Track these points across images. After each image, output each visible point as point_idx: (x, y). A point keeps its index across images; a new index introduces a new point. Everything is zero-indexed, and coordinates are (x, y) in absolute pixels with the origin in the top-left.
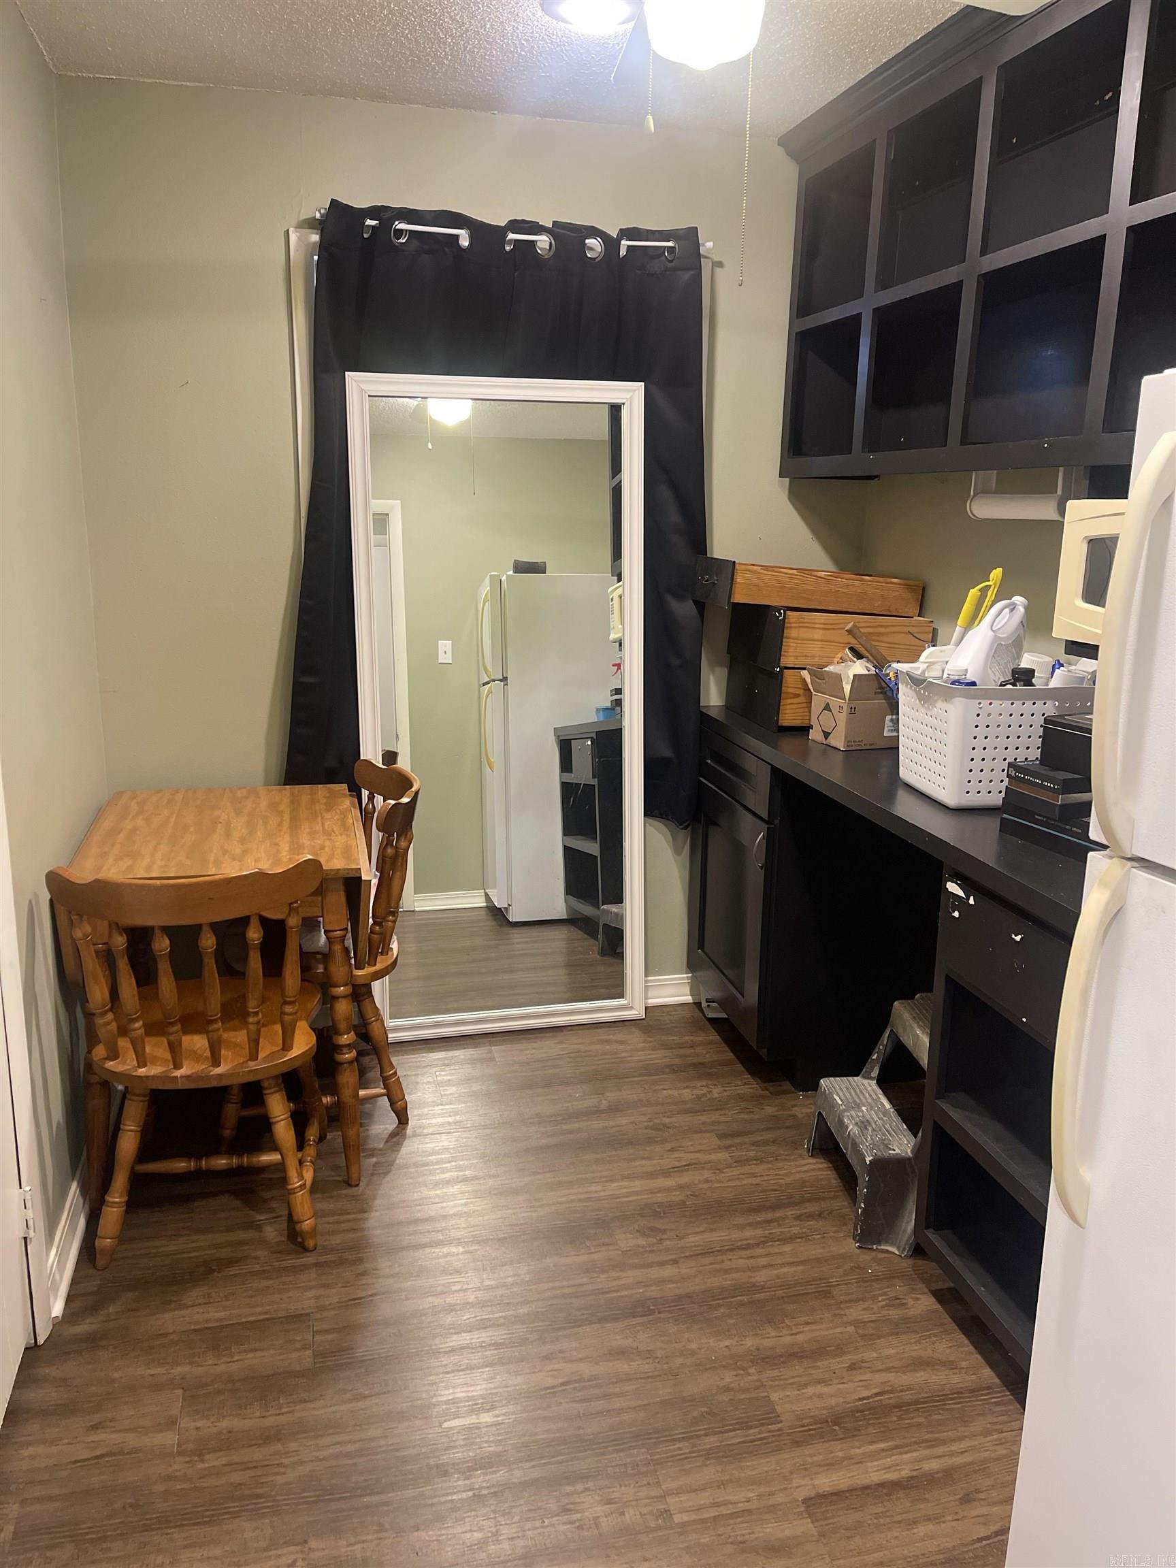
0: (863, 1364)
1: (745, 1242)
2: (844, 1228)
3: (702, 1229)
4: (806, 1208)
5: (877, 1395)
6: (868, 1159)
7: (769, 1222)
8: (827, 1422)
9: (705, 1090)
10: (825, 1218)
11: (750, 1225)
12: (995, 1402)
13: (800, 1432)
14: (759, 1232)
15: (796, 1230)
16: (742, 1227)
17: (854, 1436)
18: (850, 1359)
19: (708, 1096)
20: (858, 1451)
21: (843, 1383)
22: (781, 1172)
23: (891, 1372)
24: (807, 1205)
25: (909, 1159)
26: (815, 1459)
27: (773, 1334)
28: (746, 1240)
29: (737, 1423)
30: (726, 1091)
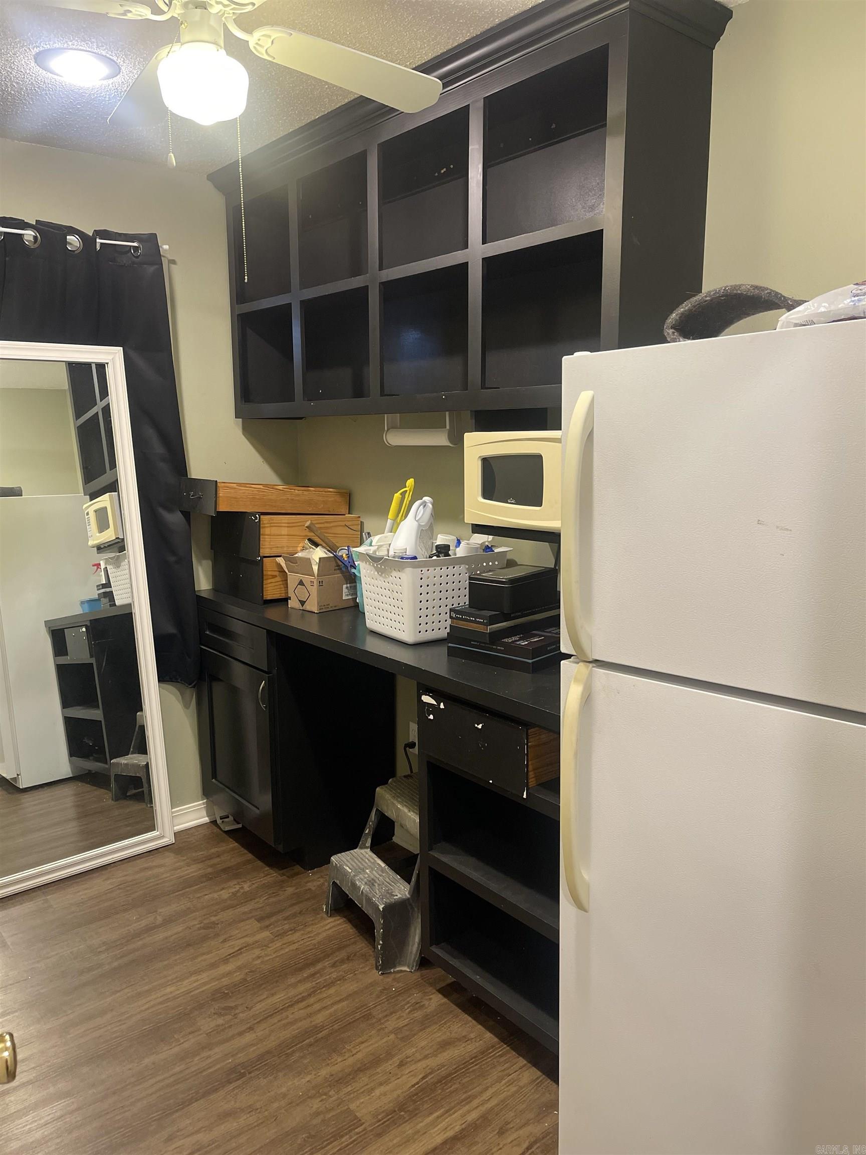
0: (408, 1060)
1: (300, 996)
2: (368, 963)
3: (265, 997)
4: (337, 956)
5: (423, 1078)
6: (381, 907)
7: (313, 975)
8: (395, 1111)
9: (238, 887)
10: (352, 960)
11: (300, 981)
12: (499, 1055)
13: (379, 1126)
14: (308, 985)
15: (334, 975)
16: (294, 985)
17: (417, 1114)
18: (398, 1059)
19: (242, 891)
20: (421, 1124)
21: (398, 1078)
22: (312, 935)
23: (428, 1059)
24: (337, 953)
25: (408, 899)
26: (395, 1142)
27: (339, 1060)
28: (301, 994)
29: (332, 1137)
30: (253, 884)
